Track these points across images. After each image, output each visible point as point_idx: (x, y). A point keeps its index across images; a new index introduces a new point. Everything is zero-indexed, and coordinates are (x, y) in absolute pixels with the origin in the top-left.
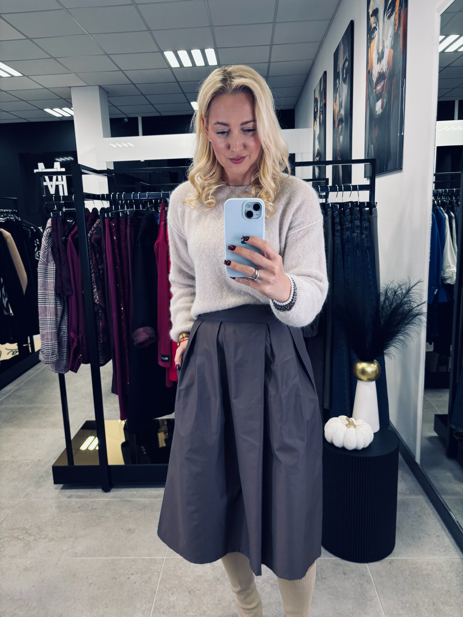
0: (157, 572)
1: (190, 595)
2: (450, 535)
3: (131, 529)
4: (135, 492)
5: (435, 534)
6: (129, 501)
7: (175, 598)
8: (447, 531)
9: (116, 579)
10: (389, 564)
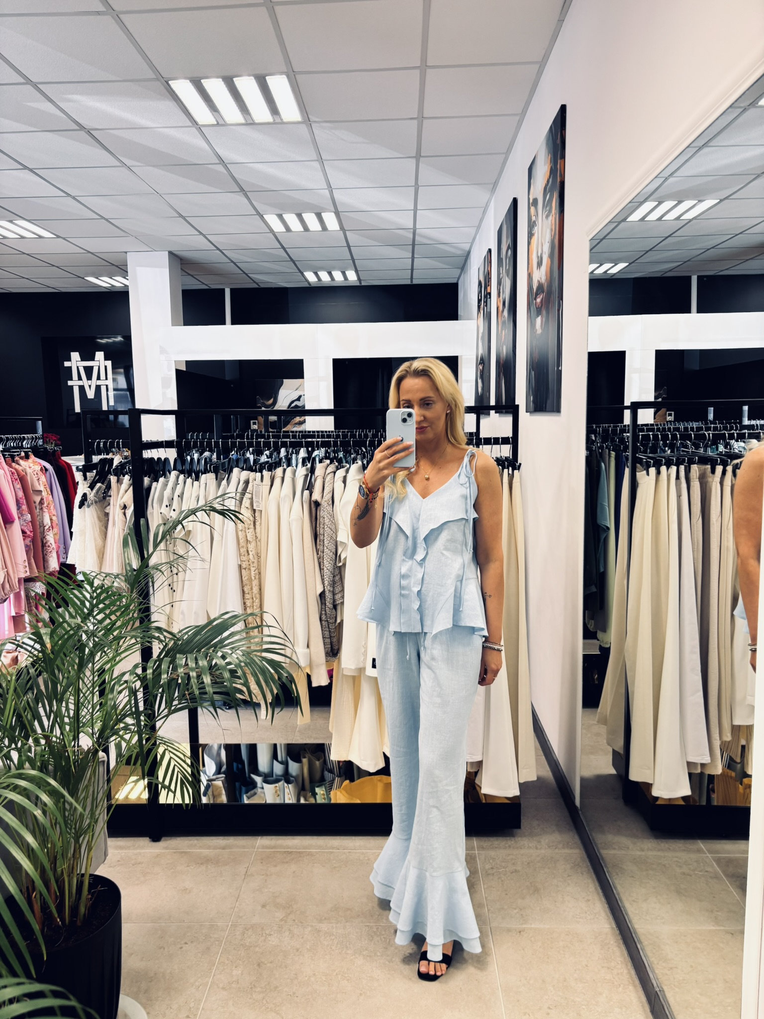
0: (217, 941)
1: (259, 967)
2: (603, 899)
3: (187, 889)
4: (196, 842)
5: (584, 898)
6: (185, 853)
7: (240, 972)
8: (601, 894)
9: (164, 949)
10: (518, 933)
